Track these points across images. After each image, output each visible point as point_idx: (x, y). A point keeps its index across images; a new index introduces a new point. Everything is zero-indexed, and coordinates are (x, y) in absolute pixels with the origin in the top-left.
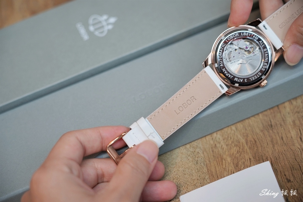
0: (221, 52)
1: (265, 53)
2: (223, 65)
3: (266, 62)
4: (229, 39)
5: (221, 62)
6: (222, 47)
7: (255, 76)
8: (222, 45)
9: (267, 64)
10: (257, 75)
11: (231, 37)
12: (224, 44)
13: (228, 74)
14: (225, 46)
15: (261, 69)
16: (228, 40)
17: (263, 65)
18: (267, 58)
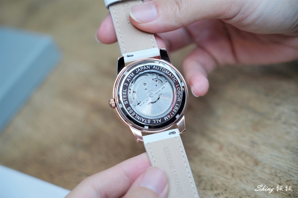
0: (169, 74)
1: (146, 120)
2: (154, 68)
3: (135, 115)
4: (179, 89)
5: (158, 68)
6: (173, 77)
7: (126, 97)
8: (176, 78)
9: (133, 115)
10: (126, 99)
11: (179, 92)
12: (175, 80)
13: (141, 69)
14: (173, 82)
15: (130, 107)
16: (178, 87)
17: (133, 111)
18: (139, 119)
